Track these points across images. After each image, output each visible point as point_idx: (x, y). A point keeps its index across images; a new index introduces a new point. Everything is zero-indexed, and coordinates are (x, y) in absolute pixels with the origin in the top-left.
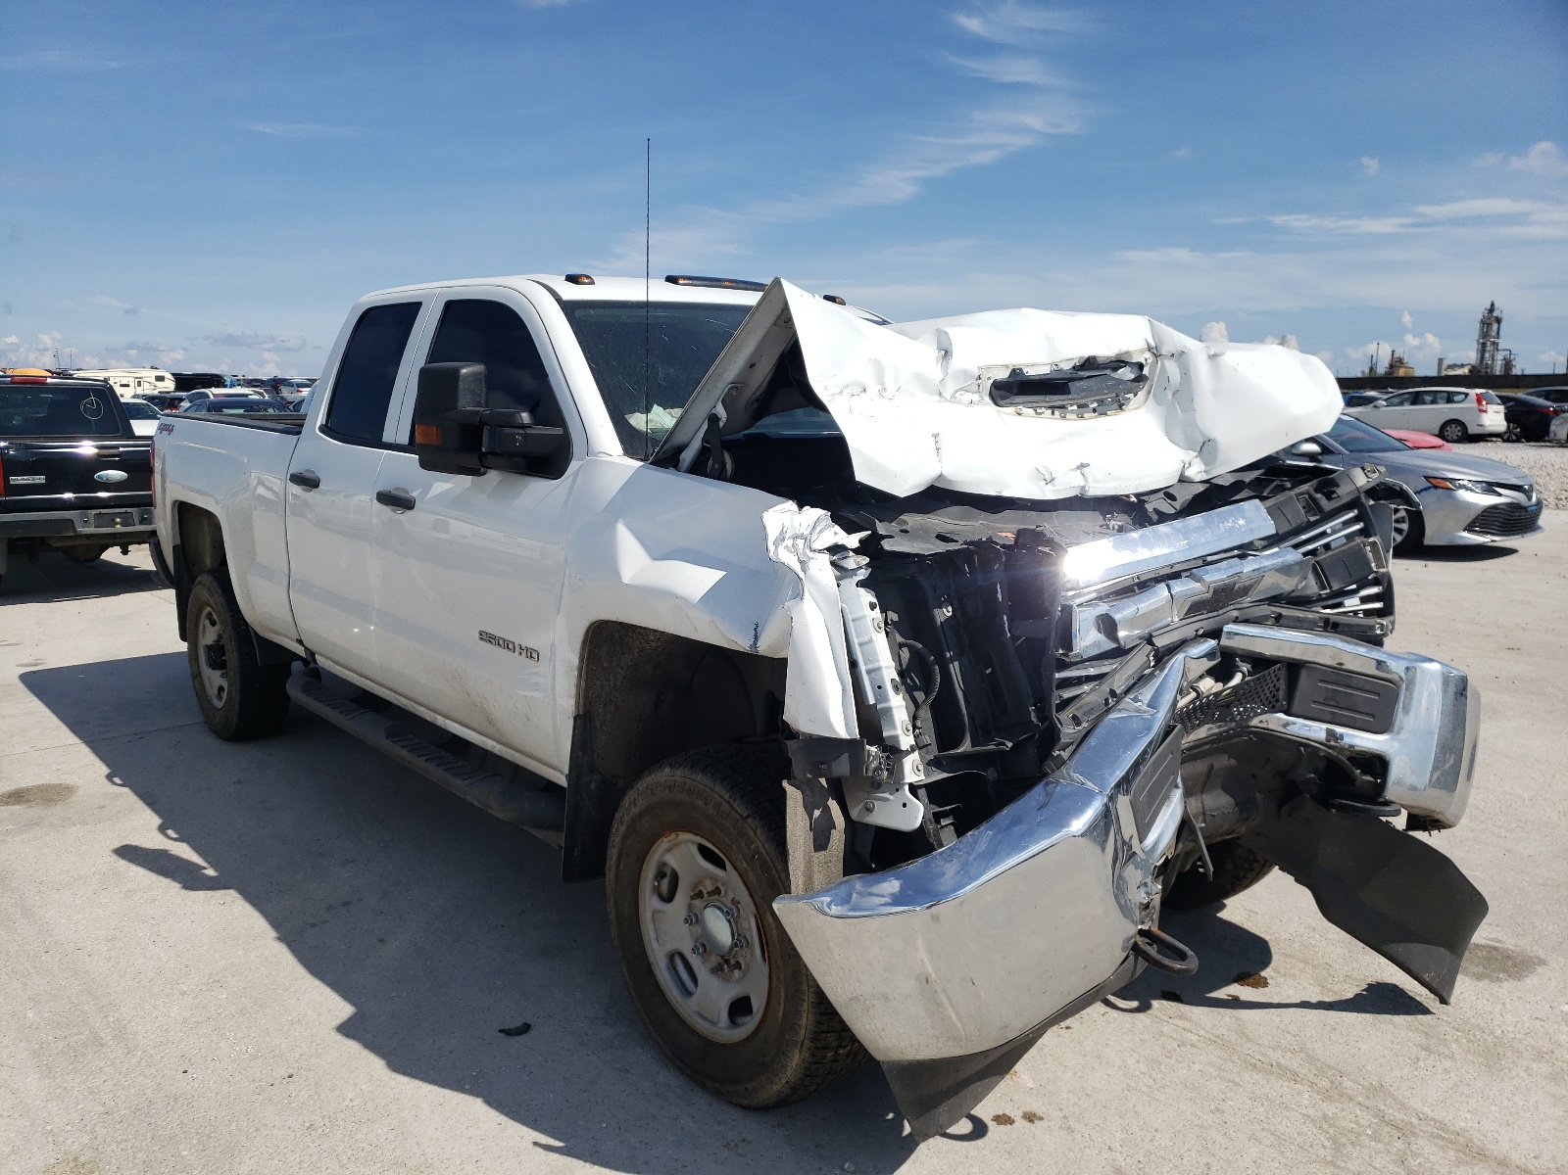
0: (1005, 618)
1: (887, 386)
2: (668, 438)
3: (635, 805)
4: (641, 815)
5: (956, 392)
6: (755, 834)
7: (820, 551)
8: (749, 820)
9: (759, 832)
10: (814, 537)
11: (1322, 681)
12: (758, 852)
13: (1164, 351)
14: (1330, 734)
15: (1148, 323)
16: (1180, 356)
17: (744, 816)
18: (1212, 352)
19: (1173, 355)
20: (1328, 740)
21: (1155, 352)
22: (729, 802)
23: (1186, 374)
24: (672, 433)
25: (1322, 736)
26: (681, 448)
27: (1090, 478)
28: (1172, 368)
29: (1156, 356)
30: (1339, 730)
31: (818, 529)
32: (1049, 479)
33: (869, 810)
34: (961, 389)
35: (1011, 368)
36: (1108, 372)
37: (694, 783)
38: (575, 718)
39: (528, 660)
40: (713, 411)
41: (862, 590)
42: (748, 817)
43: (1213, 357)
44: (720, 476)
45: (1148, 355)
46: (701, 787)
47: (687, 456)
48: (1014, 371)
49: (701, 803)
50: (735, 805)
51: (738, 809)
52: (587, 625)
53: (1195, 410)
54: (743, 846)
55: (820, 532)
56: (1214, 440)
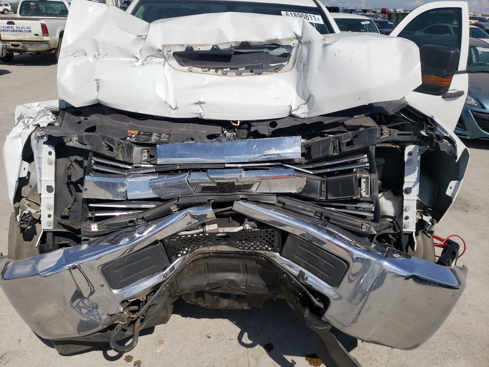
1: (100, 52)
5: (147, 57)
7: (35, 126)
10: (37, 119)
11: (300, 245)
13: (303, 40)
14: (301, 274)
16: (309, 43)
18: (325, 43)
19: (306, 43)
23: (309, 54)
25: (296, 273)
27: (205, 110)
28: (305, 50)
29: (299, 43)
31: (40, 116)
32: (174, 107)
34: (151, 56)
35: (186, 46)
36: (266, 50)
41: (46, 146)
43: (325, 46)
45: (296, 41)
48: (187, 48)
55: (41, 117)
56: (315, 96)
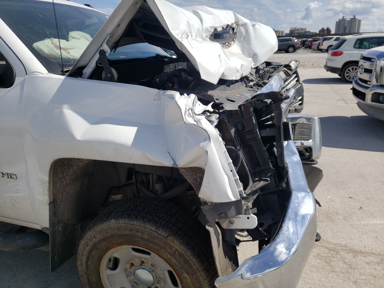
0: (258, 130)
2: (77, 63)
3: (95, 238)
4: (100, 242)
6: (174, 243)
7: (199, 115)
8: (169, 238)
9: (175, 242)
11: (299, 128)
12: (177, 250)
13: (240, 23)
15: (233, 13)
16: (245, 25)
17: (166, 236)
18: (253, 24)
19: (242, 25)
20: (301, 145)
21: (237, 23)
22: (156, 232)
23: (247, 31)
24: (79, 60)
26: (83, 67)
28: (242, 29)
29: (237, 25)
30: (303, 142)
33: (231, 223)
34: (206, 36)
35: (214, 28)
37: (133, 226)
38: (50, 204)
39: (9, 179)
40: (101, 48)
42: (168, 236)
43: (253, 26)
44: (111, 79)
45: (235, 25)
46: (138, 227)
47: (88, 71)
49: (140, 234)
50: (160, 232)
51: (162, 234)
52: (52, 161)
53: (251, 44)
54: (168, 249)
56: (257, 54)
